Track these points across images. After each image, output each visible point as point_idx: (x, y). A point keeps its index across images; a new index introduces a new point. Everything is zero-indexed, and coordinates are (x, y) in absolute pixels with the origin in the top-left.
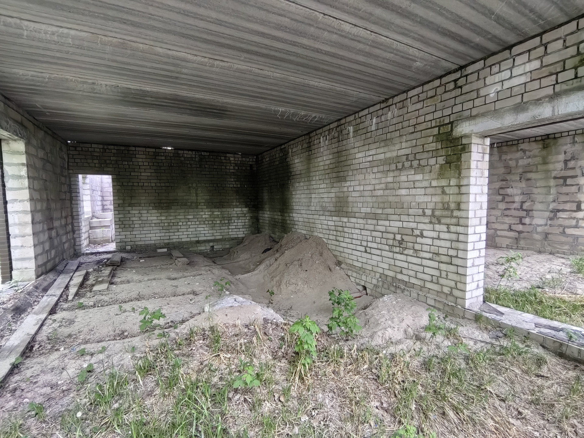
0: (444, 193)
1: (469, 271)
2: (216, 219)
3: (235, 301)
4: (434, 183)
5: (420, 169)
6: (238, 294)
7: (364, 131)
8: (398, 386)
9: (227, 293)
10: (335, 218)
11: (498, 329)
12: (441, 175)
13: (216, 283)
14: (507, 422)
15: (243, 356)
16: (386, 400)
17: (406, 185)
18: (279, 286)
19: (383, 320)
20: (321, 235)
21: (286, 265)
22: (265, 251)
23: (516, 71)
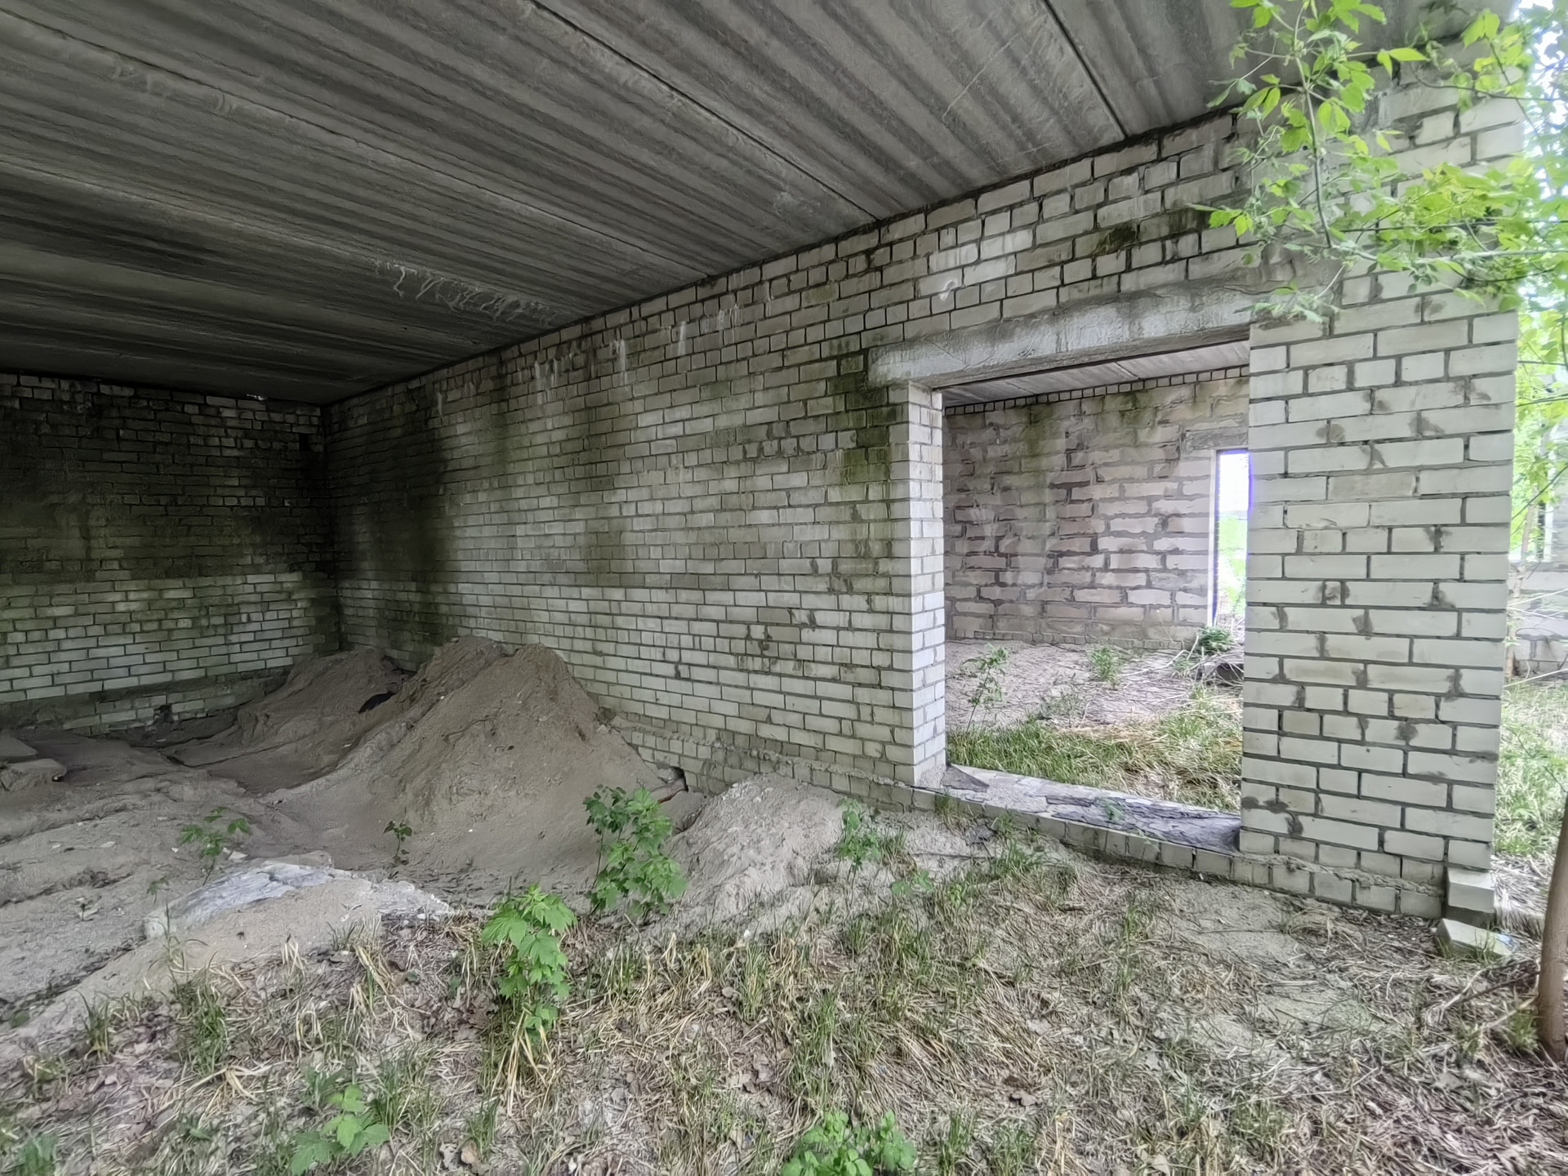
0: (856, 518)
1: (917, 700)
2: (175, 615)
3: (272, 878)
4: (835, 495)
5: (800, 458)
6: (281, 855)
7: (657, 355)
8: (789, 1016)
9: (237, 856)
10: (586, 592)
11: (980, 821)
12: (848, 477)
13: (191, 833)
14: (1025, 1030)
15: (319, 1056)
16: (766, 1060)
17: (771, 498)
18: (427, 804)
19: (735, 849)
20: (549, 642)
21: (446, 739)
22: (370, 704)
23: (990, 249)
